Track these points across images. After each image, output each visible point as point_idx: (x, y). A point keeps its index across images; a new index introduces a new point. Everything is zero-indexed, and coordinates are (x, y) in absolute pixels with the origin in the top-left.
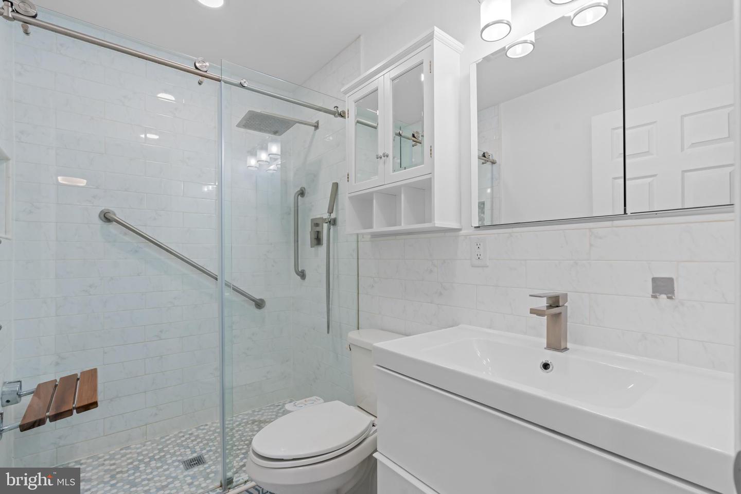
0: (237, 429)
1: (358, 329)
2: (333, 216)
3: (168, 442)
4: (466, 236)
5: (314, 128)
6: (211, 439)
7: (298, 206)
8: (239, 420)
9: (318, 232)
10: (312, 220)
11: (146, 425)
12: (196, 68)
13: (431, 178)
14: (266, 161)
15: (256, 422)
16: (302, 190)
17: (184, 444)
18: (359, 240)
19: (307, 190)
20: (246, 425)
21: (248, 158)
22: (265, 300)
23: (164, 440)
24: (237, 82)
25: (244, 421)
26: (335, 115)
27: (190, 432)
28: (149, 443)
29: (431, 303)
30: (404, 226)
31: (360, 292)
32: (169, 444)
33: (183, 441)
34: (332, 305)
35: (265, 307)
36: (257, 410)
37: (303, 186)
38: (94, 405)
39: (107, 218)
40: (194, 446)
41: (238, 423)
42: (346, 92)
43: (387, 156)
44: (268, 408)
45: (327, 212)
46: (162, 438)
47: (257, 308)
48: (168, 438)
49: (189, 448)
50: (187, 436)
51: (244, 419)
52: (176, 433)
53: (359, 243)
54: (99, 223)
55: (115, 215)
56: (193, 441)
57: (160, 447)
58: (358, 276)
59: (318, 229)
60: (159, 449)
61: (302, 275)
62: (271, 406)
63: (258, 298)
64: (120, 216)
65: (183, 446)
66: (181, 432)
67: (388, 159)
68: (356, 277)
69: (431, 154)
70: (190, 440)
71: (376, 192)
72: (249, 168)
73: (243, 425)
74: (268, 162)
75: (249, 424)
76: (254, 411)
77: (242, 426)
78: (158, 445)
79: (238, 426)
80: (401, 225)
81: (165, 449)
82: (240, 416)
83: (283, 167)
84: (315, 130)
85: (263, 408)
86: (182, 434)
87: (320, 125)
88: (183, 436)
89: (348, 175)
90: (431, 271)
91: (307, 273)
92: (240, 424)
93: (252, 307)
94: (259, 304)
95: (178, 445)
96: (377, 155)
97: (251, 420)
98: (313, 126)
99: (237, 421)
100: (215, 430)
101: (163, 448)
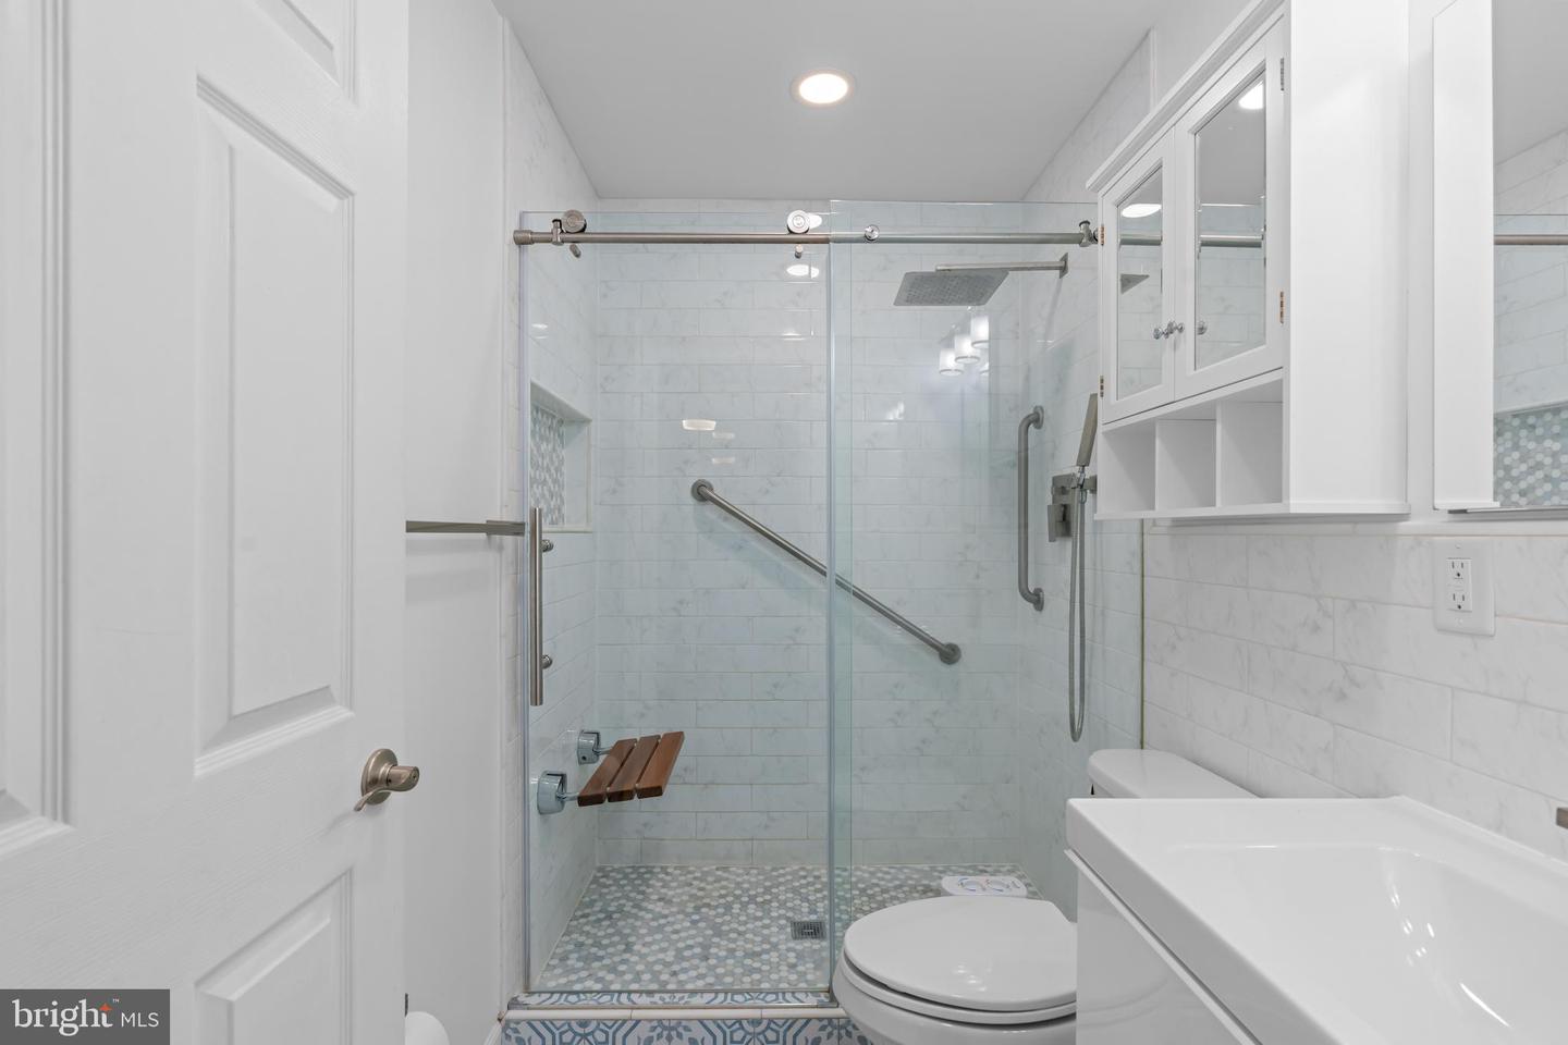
0: (893, 893)
1: (1142, 748)
2: (1089, 472)
3: (781, 880)
4: (1417, 537)
5: (1058, 272)
6: (846, 899)
7: (1027, 449)
8: (902, 877)
9: (1065, 506)
10: (1055, 479)
11: (752, 840)
12: (791, 232)
13: (1281, 381)
14: (972, 357)
15: (931, 890)
16: (1038, 414)
17: (802, 891)
18: (1145, 531)
19: (1049, 413)
20: (911, 892)
21: (942, 353)
22: (961, 647)
23: (775, 873)
24: (859, 233)
25: (910, 882)
26: (1080, 243)
27: (816, 873)
28: (755, 871)
29: (1316, 716)
30: (1220, 509)
31: (1146, 657)
32: (780, 884)
33: (802, 886)
34: (1090, 675)
35: (961, 660)
36: (941, 869)
37: (1039, 404)
38: (656, 791)
39: (701, 493)
40: (816, 901)
41: (897, 883)
42: (1097, 188)
43: (1181, 330)
44: (962, 870)
45: (1075, 464)
46: (774, 869)
47: (945, 662)
48: (781, 871)
49: (808, 901)
50: (811, 879)
51: (911, 879)
52: (796, 867)
53: (1145, 537)
54: (691, 500)
55: (712, 490)
56: (817, 891)
57: (767, 884)
58: (1143, 618)
59: (1065, 500)
60: (765, 888)
61: (1037, 600)
62: (970, 867)
63: (943, 642)
64: (719, 492)
65: (800, 894)
66: (803, 869)
67: (1182, 335)
68: (1139, 617)
69: (1282, 313)
70: (812, 888)
71: (1164, 418)
72: (944, 373)
73: (906, 889)
74: (975, 357)
75: (917, 892)
76: (933, 869)
77: (904, 892)
78: (765, 880)
79: (897, 888)
80: (1214, 505)
81: (774, 890)
82: (906, 871)
83: (994, 369)
84: (1061, 277)
85: (954, 868)
86: (802, 873)
87: (1069, 265)
88: (805, 877)
89: (1102, 381)
90: (1316, 628)
91: (1047, 596)
92: (900, 886)
93: (932, 660)
94: (949, 654)
95: (795, 891)
96: (1156, 330)
97: (924, 885)
98: (1056, 268)
99: (897, 879)
100: (856, 883)
101: (771, 887)
